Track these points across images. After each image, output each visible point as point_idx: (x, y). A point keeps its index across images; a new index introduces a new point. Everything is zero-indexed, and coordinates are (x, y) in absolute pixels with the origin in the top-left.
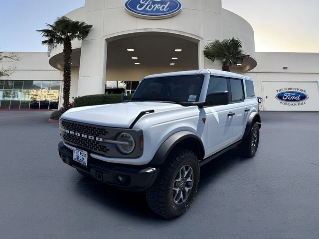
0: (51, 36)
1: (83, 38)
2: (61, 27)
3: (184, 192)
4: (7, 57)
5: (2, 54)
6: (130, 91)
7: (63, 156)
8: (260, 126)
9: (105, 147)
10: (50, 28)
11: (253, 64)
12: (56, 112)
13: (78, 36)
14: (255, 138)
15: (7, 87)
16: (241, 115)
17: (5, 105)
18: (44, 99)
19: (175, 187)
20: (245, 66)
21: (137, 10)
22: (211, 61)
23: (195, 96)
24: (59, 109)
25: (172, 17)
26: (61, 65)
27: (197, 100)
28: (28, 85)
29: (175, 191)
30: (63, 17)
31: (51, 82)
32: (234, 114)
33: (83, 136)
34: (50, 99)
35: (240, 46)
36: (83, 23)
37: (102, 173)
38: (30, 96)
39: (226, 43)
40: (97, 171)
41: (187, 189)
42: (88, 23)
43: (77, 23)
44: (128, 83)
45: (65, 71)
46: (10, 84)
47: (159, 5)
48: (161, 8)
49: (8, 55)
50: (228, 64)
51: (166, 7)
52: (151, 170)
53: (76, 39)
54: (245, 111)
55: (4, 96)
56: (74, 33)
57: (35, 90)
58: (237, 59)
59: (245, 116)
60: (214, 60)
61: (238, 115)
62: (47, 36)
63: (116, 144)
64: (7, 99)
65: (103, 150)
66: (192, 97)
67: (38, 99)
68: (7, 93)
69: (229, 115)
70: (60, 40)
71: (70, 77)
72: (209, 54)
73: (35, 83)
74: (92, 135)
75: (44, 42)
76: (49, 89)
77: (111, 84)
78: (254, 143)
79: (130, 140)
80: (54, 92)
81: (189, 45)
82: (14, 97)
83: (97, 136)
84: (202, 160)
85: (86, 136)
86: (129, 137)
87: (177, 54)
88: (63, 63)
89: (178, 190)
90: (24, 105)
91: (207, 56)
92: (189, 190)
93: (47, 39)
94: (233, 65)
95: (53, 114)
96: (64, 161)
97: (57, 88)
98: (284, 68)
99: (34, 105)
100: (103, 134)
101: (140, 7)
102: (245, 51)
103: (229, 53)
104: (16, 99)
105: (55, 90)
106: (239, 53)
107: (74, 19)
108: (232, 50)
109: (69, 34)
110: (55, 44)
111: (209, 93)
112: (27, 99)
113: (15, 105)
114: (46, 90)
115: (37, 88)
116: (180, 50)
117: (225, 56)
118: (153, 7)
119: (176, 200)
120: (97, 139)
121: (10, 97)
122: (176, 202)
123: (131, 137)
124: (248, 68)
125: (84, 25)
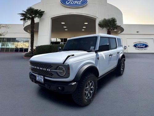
0: (24, 16)
1: (40, 18)
2: (29, 12)
3: (90, 93)
4: (3, 27)
5: (1, 25)
6: (63, 43)
7: (32, 79)
8: (125, 60)
9: (52, 74)
10: (24, 13)
11: (122, 30)
12: (27, 53)
13: (38, 17)
14: (123, 66)
15: (3, 41)
16: (115, 55)
17: (3, 50)
18: (21, 47)
19: (86, 91)
20: (119, 31)
21: (66, 4)
22: (102, 29)
23: (94, 47)
24: (28, 52)
25: (83, 7)
26: (30, 30)
27: (94, 49)
28: (13, 40)
29: (86, 93)
30: (30, 7)
31: (25, 39)
32: (112, 55)
33: (41, 68)
34: (24, 47)
35: (116, 21)
36: (40, 10)
37: (51, 86)
38: (15, 46)
39: (109, 20)
40: (48, 85)
41: (91, 92)
42: (42, 10)
43: (37, 10)
44: (62, 39)
45: (31, 34)
46: (5, 39)
47: (77, 2)
48: (78, 3)
49: (4, 26)
50: (110, 30)
51: (80, 2)
52: (74, 83)
53: (37, 18)
54: (118, 53)
55: (2, 46)
56: (36, 15)
57: (17, 43)
58: (115, 28)
59: (118, 56)
60: (103, 28)
61: (114, 56)
62: (23, 16)
63: (56, 72)
64: (3, 47)
65: (51, 75)
66: (92, 48)
67: (19, 47)
68: (3, 44)
69: (110, 56)
70: (29, 18)
71: (34, 36)
72: (101, 25)
73: (17, 39)
74: (45, 68)
75: (21, 19)
76: (24, 42)
77: (54, 40)
78: (122, 68)
79: (63, 69)
80: (26, 44)
81: (91, 21)
82: (7, 46)
83: (48, 68)
84: (98, 78)
85: (42, 69)
86: (63, 68)
87: (85, 25)
88: (31, 30)
89: (87, 92)
90: (12, 50)
91: (100, 26)
92: (92, 92)
93: (22, 18)
94: (112, 31)
95: (26, 54)
96: (32, 81)
97: (27, 41)
98: (137, 32)
99: (17, 50)
100: (50, 67)
101: (67, 2)
102: (118, 23)
103: (110, 25)
104: (8, 47)
105: (27, 43)
106: (115, 25)
107: (36, 8)
108: (112, 23)
109: (33, 15)
110: (27, 20)
111: (100, 45)
112: (13, 47)
113: (8, 50)
114: (22, 42)
115: (18, 41)
116: (87, 23)
117: (109, 26)
118: (74, 2)
119: (86, 97)
120: (47, 70)
121: (5, 46)
122: (87, 98)
123: (64, 68)
124: (120, 32)
125: (41, 11)
